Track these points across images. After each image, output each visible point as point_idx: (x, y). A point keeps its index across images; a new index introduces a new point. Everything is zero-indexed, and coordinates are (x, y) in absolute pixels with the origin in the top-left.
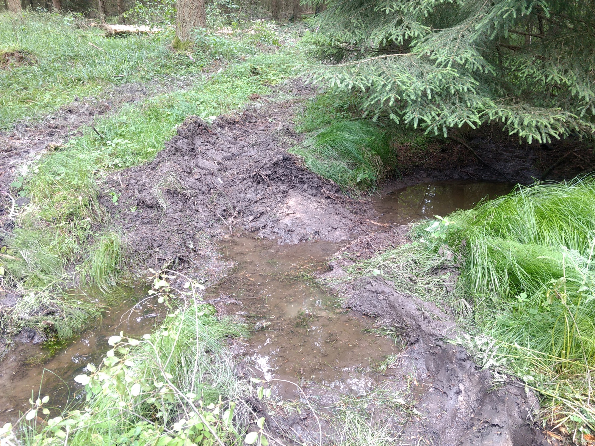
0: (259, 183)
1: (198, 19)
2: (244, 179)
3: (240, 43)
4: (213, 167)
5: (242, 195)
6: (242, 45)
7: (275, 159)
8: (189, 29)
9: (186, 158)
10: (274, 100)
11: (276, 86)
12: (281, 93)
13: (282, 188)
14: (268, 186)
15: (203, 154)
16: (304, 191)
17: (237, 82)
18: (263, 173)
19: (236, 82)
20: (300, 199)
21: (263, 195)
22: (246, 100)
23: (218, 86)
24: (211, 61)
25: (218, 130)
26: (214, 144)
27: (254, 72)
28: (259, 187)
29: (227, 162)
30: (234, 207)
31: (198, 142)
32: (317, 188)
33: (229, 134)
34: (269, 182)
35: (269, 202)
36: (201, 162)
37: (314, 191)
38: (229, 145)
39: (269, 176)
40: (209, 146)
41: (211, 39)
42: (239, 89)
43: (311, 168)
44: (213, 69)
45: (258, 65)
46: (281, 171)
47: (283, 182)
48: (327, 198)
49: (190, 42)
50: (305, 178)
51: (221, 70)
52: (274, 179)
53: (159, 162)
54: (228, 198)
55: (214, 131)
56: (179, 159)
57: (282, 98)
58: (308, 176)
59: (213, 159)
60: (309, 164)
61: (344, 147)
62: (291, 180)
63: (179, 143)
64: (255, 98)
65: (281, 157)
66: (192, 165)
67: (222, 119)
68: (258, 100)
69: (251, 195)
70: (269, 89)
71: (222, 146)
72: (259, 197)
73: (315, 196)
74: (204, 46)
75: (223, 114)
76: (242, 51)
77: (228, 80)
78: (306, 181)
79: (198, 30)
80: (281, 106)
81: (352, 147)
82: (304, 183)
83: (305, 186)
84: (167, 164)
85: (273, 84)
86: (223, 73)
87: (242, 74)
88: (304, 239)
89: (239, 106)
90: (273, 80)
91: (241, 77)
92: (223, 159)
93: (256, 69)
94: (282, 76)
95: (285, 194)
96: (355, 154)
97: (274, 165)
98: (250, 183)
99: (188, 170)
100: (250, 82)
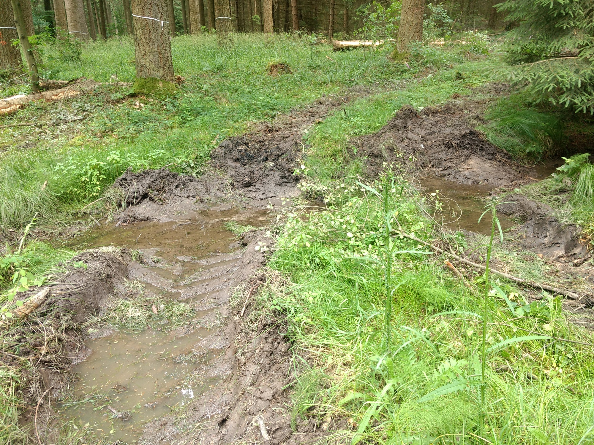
0: (449, 148)
1: (416, 34)
2: (439, 145)
3: (450, 53)
4: (418, 138)
5: (437, 155)
6: (451, 54)
7: (464, 132)
8: (407, 42)
9: (400, 132)
10: (472, 99)
11: (477, 89)
12: (480, 94)
13: (466, 152)
14: (456, 151)
15: (412, 131)
16: (483, 156)
17: (444, 85)
18: (453, 142)
19: (442, 85)
20: (478, 160)
21: (452, 156)
22: (448, 98)
23: (427, 88)
24: (422, 69)
25: (424, 116)
26: (420, 125)
27: (459, 77)
28: (449, 151)
29: (428, 136)
30: (430, 162)
31: (409, 122)
32: (493, 154)
33: (432, 119)
34: (457, 148)
35: (455, 161)
36: (410, 135)
37: (490, 157)
38: (431, 126)
39: (458, 145)
40: (417, 126)
41: (425, 50)
42: (444, 90)
43: (490, 140)
44: (423, 75)
45: (463, 71)
46: (467, 141)
47: (467, 149)
48: (500, 161)
49: (407, 53)
50: (484, 147)
51: (430, 75)
52: (461, 147)
53: (383, 133)
54: (426, 156)
55: (421, 117)
56: (396, 132)
57: (479, 97)
58: (487, 146)
59: (418, 134)
60: (489, 138)
61: (520, 128)
62: (474, 148)
63: (396, 122)
64: (456, 96)
65: (468, 132)
66: (404, 136)
67: (428, 109)
68: (459, 98)
69: (443, 156)
70: (470, 91)
71: (426, 126)
72: (449, 157)
73: (491, 160)
74: (418, 56)
75: (429, 106)
76: (451, 60)
77: (436, 83)
78: (485, 149)
79: (415, 44)
80: (477, 103)
81: (527, 129)
82: (483, 150)
83: (484, 153)
84: (388, 134)
85: (474, 87)
86: (431, 78)
87: (447, 79)
88: (476, 182)
89: (442, 102)
90: (475, 83)
91: (446, 81)
92: (425, 134)
93: (460, 74)
94: (484, 80)
95: (468, 157)
96: (529, 134)
97: (462, 136)
98: (443, 148)
99: (401, 139)
100: (453, 84)
